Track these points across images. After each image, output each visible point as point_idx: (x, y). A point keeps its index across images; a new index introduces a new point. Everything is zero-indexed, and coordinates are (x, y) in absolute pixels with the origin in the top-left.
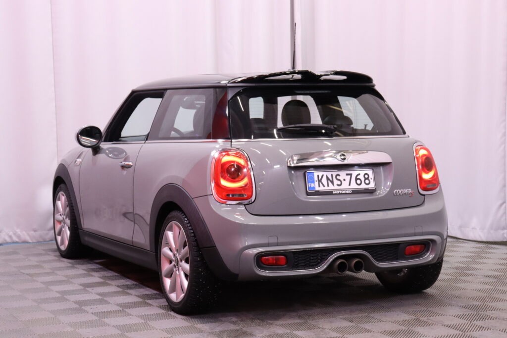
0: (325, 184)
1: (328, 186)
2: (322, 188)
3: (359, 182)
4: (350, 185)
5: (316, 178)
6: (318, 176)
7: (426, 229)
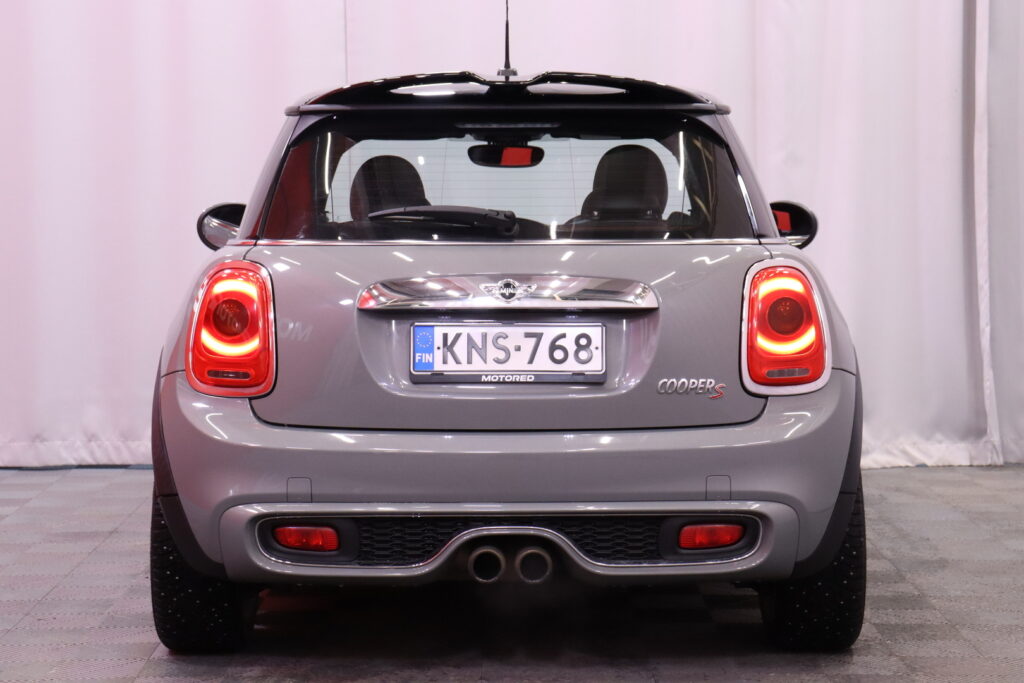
0: (463, 357)
1: (469, 362)
2: (451, 367)
3: (559, 355)
4: (531, 361)
5: (438, 341)
6: (445, 336)
7: (739, 486)
